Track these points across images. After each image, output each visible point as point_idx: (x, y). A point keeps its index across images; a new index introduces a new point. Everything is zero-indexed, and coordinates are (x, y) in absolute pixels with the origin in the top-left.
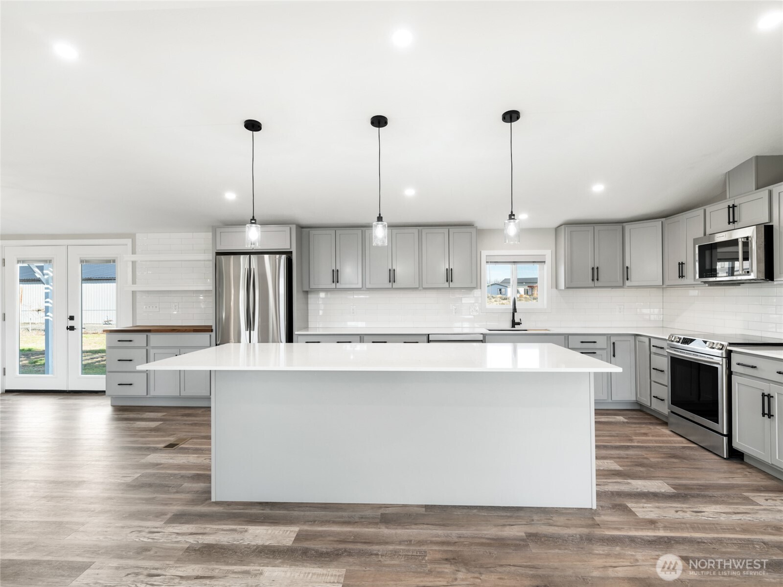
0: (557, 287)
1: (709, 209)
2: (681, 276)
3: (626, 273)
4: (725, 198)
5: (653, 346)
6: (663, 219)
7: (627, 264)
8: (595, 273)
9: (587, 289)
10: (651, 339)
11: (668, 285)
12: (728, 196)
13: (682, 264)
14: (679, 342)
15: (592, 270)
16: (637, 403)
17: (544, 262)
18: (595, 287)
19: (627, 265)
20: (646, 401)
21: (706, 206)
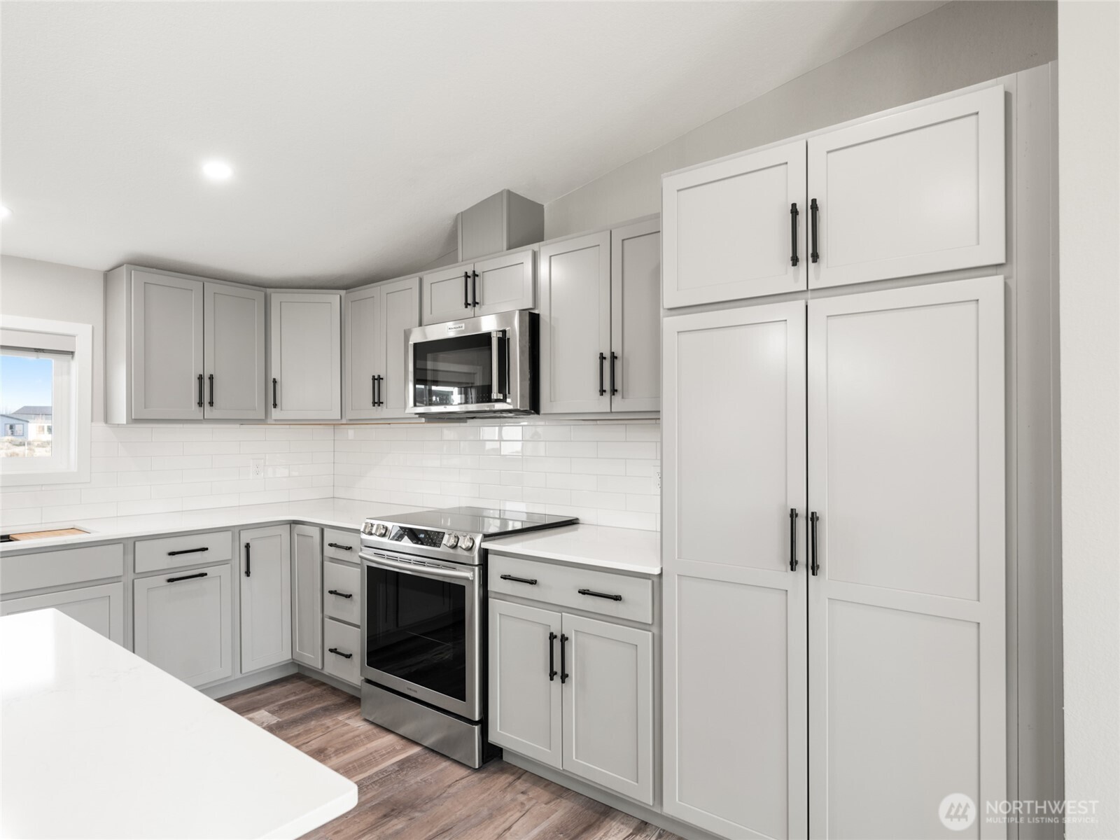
0: (106, 419)
1: (429, 277)
2: (377, 402)
3: (272, 393)
4: (456, 261)
5: (331, 545)
6: (343, 292)
7: (275, 374)
8: (206, 390)
9: (186, 426)
10: (326, 530)
11: (350, 420)
12: (460, 258)
13: (380, 378)
14: (384, 535)
15: (197, 381)
16: (293, 663)
17: (72, 353)
18: (204, 420)
19: (273, 376)
20: (311, 658)
21: (423, 273)
